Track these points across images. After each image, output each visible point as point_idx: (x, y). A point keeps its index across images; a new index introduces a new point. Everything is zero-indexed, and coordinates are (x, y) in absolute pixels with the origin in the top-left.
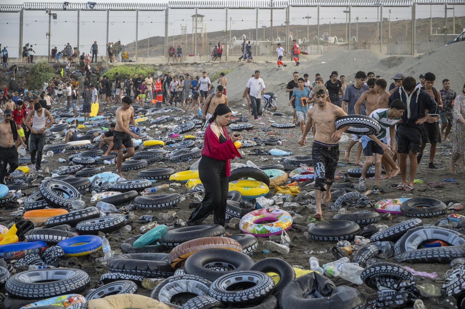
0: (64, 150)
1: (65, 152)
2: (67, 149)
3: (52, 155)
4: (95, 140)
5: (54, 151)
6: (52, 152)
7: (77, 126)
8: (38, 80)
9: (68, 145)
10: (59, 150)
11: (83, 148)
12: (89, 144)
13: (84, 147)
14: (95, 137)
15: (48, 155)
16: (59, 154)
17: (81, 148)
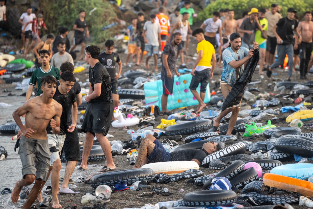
0: (136, 184)
1: (139, 189)
2: (143, 183)
3: (108, 196)
4: (206, 160)
5: (110, 185)
6: (109, 189)
7: (158, 121)
8: (66, 12)
9: (145, 171)
10: (123, 183)
11: (180, 180)
12: (195, 171)
13: (184, 178)
14: (207, 154)
15: (97, 194)
16: (124, 193)
17: (177, 181)
